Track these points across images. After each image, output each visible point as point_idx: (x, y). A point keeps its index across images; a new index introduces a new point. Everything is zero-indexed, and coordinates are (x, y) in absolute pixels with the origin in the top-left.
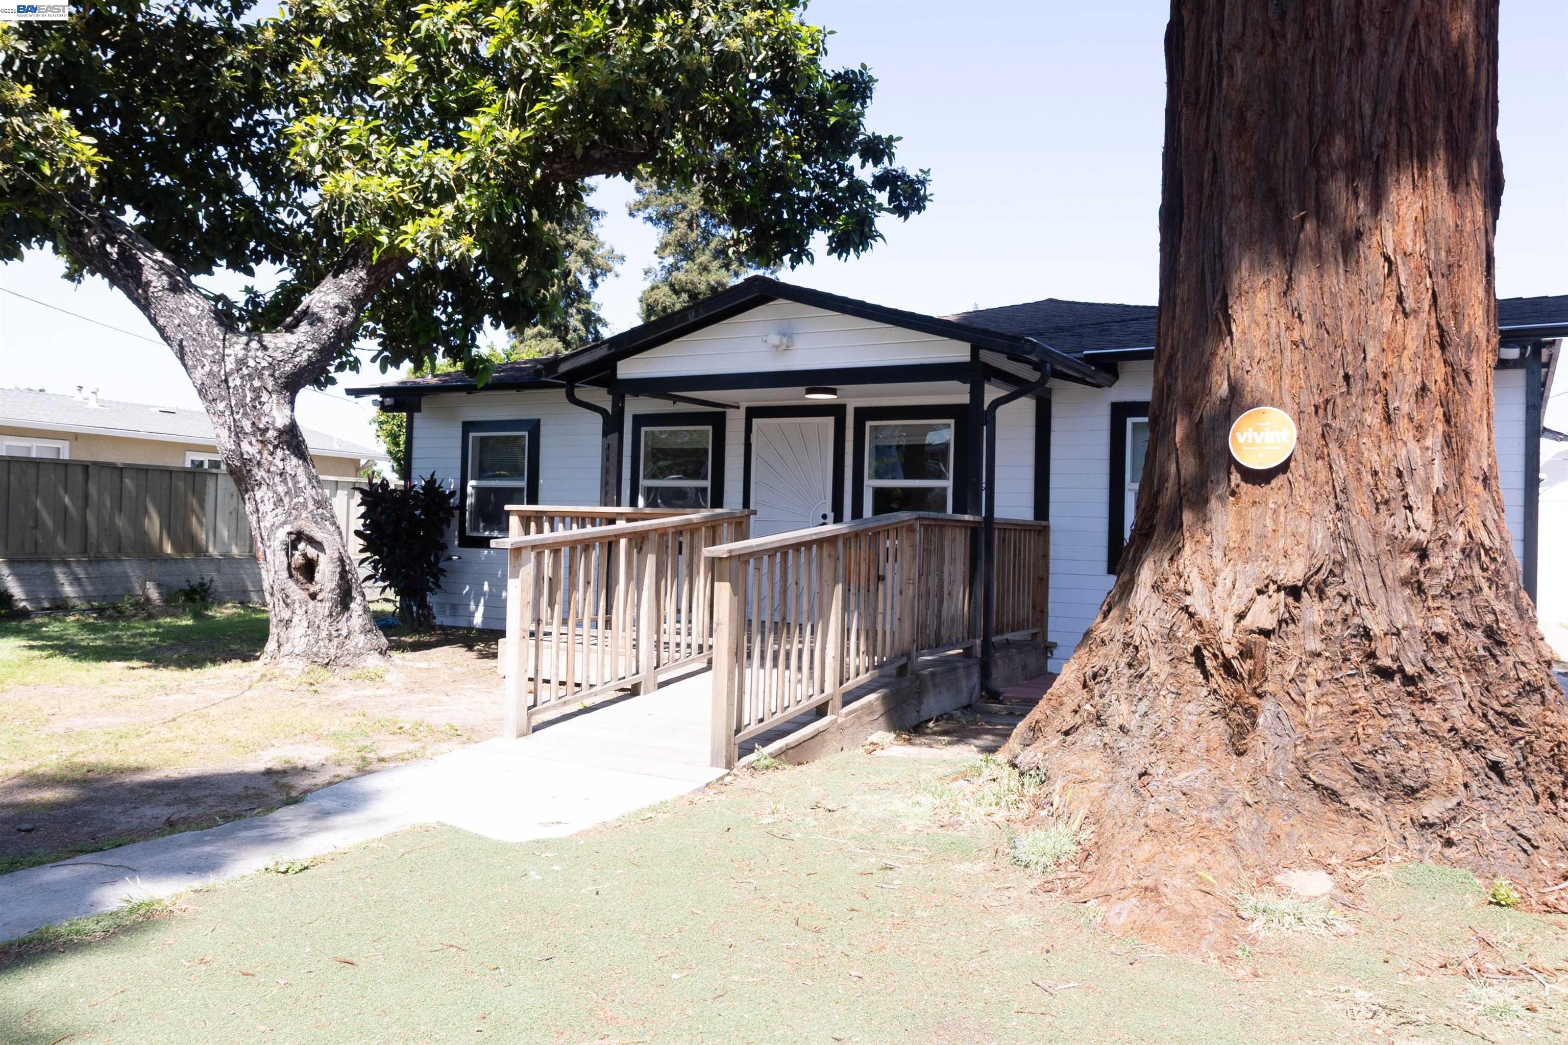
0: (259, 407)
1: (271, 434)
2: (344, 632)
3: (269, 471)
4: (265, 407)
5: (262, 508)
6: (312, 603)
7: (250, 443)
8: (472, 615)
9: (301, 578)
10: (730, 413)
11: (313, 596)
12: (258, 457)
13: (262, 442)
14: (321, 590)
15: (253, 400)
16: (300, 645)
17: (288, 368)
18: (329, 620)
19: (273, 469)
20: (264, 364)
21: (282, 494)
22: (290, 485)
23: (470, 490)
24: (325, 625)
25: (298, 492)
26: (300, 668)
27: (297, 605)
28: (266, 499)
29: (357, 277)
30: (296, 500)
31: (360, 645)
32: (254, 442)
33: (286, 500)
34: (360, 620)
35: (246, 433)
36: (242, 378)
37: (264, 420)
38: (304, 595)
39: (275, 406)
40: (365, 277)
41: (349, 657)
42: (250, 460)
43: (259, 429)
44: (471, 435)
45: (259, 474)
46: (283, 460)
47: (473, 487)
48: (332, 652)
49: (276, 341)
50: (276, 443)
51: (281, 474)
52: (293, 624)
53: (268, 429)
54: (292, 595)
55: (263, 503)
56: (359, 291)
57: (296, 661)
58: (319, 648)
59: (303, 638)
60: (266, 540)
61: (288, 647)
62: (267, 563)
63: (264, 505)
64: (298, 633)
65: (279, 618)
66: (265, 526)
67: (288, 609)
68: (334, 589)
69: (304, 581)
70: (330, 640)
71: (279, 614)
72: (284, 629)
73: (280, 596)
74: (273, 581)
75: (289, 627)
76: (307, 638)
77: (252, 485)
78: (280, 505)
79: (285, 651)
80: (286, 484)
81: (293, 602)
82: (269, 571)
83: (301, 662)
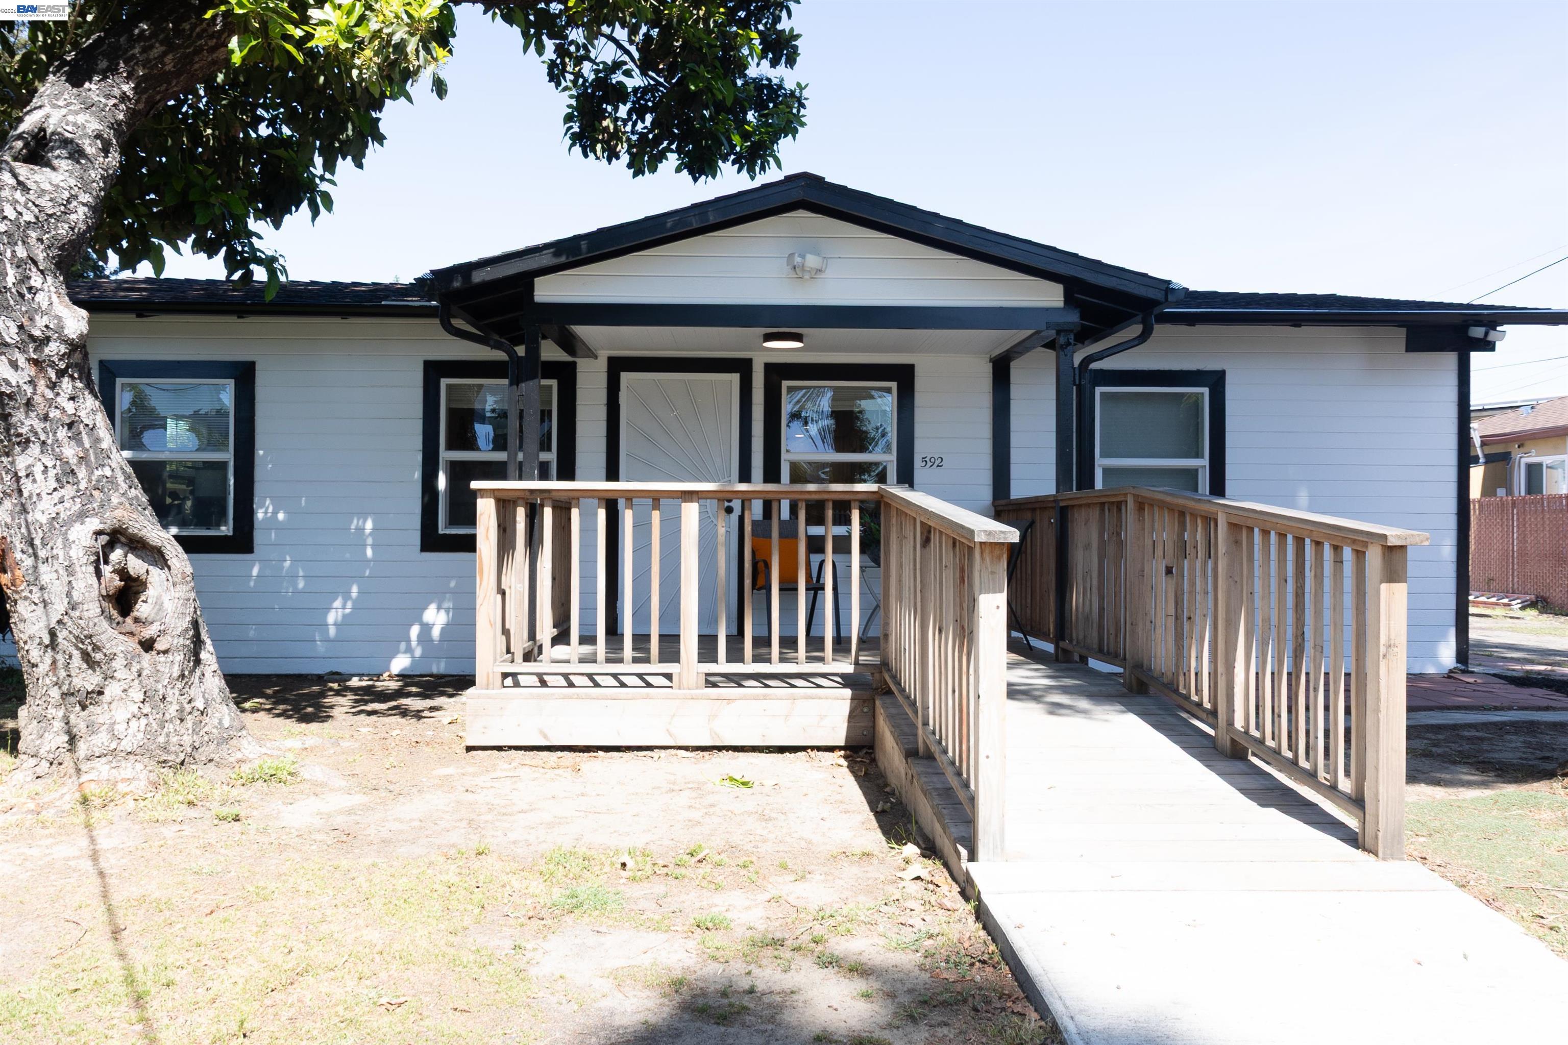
0: (28, 296)
1: (54, 348)
2: (200, 704)
3: (46, 418)
4: (39, 297)
5: (27, 487)
6: (147, 657)
7: (14, 364)
9: (114, 613)
10: (583, 365)
11: (148, 645)
12: (29, 390)
13: (36, 363)
14: (162, 632)
16: (133, 737)
17: (63, 230)
18: (179, 685)
19: (54, 414)
20: (28, 217)
21: (73, 461)
22: (87, 445)
24: (173, 695)
25: (103, 457)
26: (140, 777)
27: (118, 663)
28: (38, 469)
29: (116, 92)
30: (97, 473)
31: (226, 724)
32: (21, 360)
33: (82, 473)
34: (217, 679)
37: (41, 321)
38: (132, 645)
39: (54, 298)
40: (130, 93)
41: (212, 746)
42: (11, 396)
43: (32, 338)
45: (25, 422)
46: (72, 398)
48: (187, 740)
49: (37, 177)
50: (62, 365)
51: (70, 426)
52: (106, 697)
53: (48, 339)
54: (108, 646)
55: (31, 478)
56: (121, 116)
57: (129, 765)
58: (168, 735)
59: (134, 723)
60: (40, 546)
61: (101, 740)
62: (42, 588)
63: (34, 481)
64: (121, 713)
65: (65, 688)
66: (37, 521)
67: (94, 671)
68: (186, 630)
69: (120, 619)
70: (182, 720)
71: (67, 682)
72: (78, 708)
73: (78, 648)
74: (60, 622)
75: (91, 704)
76: (143, 721)
77: (6, 443)
78: (68, 482)
79: (95, 749)
80: (80, 443)
81: (112, 657)
82: (45, 603)
83: (139, 766)
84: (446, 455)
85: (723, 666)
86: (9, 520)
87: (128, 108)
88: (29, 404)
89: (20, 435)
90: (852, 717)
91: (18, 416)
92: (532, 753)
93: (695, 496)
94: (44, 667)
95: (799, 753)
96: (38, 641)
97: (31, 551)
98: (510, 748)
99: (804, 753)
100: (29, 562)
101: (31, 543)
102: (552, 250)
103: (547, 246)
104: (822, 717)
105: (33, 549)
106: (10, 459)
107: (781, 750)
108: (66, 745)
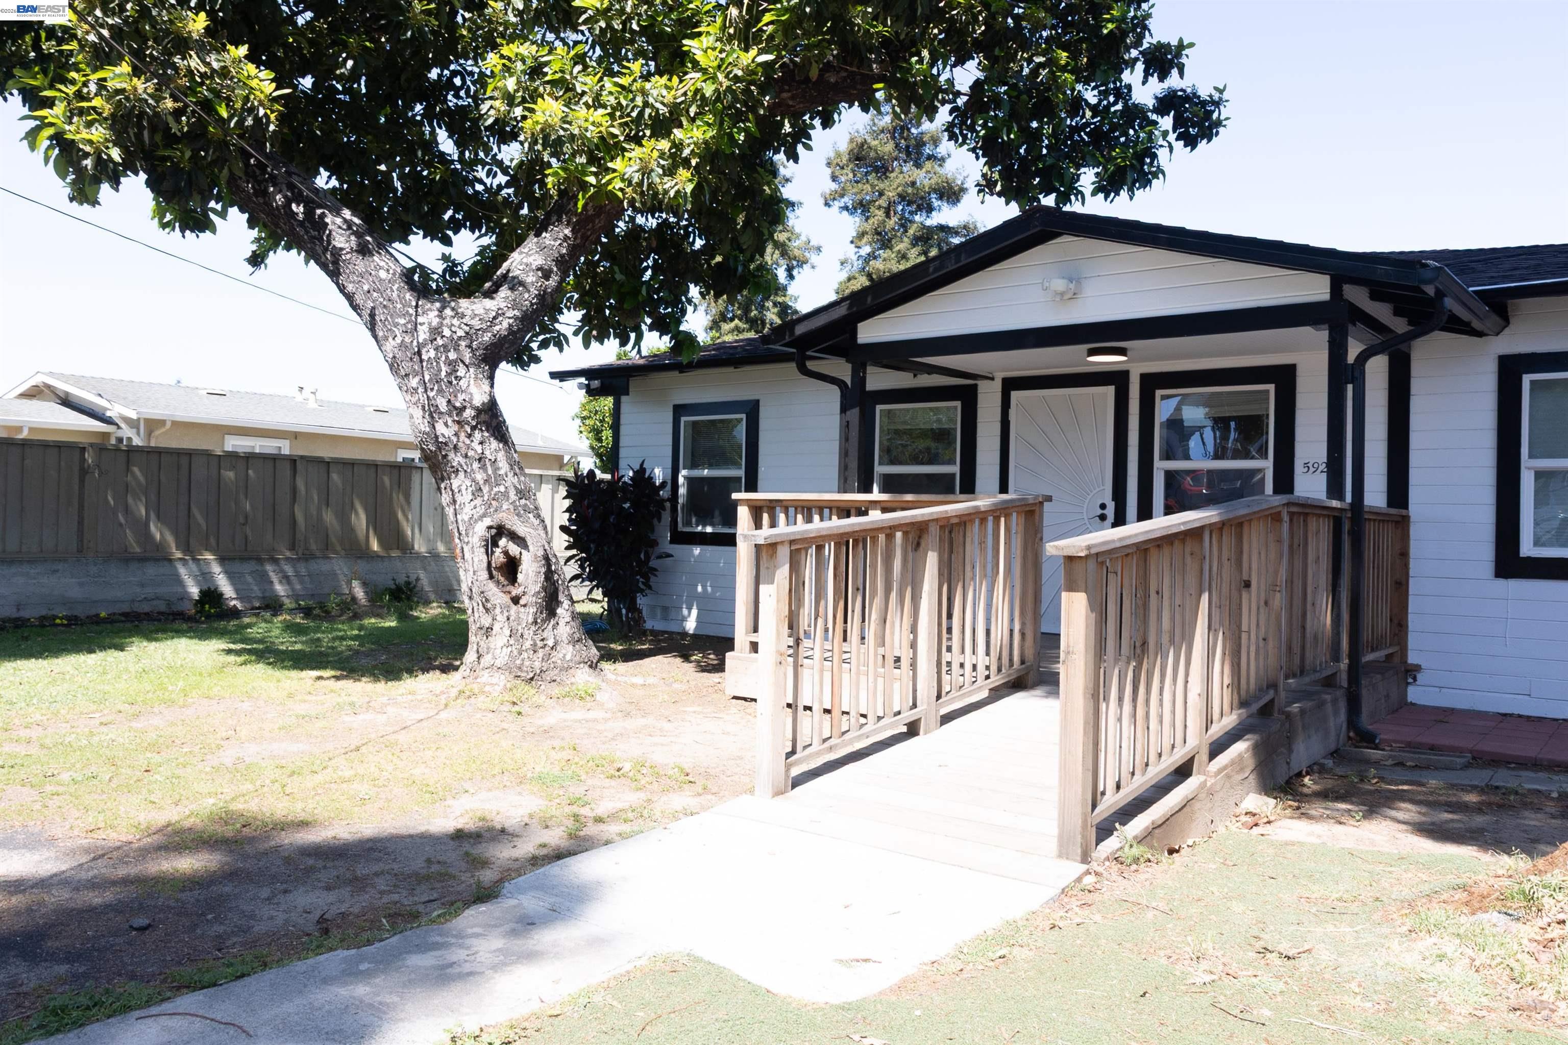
0: (455, 382)
1: (469, 413)
2: (550, 643)
3: (466, 456)
4: (461, 383)
6: (514, 608)
7: (446, 424)
8: (684, 619)
9: (502, 579)
10: (983, 385)
11: (516, 600)
12: (455, 439)
13: (458, 422)
14: (524, 593)
15: (448, 374)
16: (502, 657)
17: (487, 337)
18: (533, 628)
19: (471, 453)
20: (460, 333)
21: (481, 482)
22: (490, 472)
23: (681, 480)
24: (529, 634)
25: (499, 479)
26: (502, 684)
27: (498, 610)
28: (463, 488)
29: (561, 235)
30: (496, 490)
31: (568, 657)
32: (450, 423)
33: (486, 489)
34: (568, 628)
35: (441, 413)
36: (436, 349)
37: (461, 397)
38: (506, 599)
39: (472, 382)
40: (570, 235)
41: (556, 671)
42: (446, 444)
43: (454, 407)
44: (683, 419)
45: (456, 459)
46: (481, 443)
47: (685, 477)
48: (537, 665)
49: (474, 307)
51: (480, 460)
52: (494, 632)
53: (465, 407)
54: (492, 599)
55: (460, 493)
56: (564, 251)
57: (497, 675)
58: (523, 660)
59: (505, 649)
60: (463, 536)
62: (465, 561)
63: (462, 495)
64: (500, 643)
65: (478, 624)
66: (463, 520)
67: (488, 614)
68: (539, 592)
69: (506, 583)
70: (535, 652)
73: (480, 600)
74: (472, 582)
76: (510, 649)
77: (448, 472)
78: (479, 496)
79: (486, 663)
80: (485, 470)
81: (495, 606)
82: (467, 571)
83: (503, 677)
84: (879, 469)
88: (456, 448)
89: (453, 467)
91: (451, 455)
94: (470, 611)
96: (466, 593)
97: (460, 538)
100: (460, 545)
101: (461, 533)
106: (449, 482)
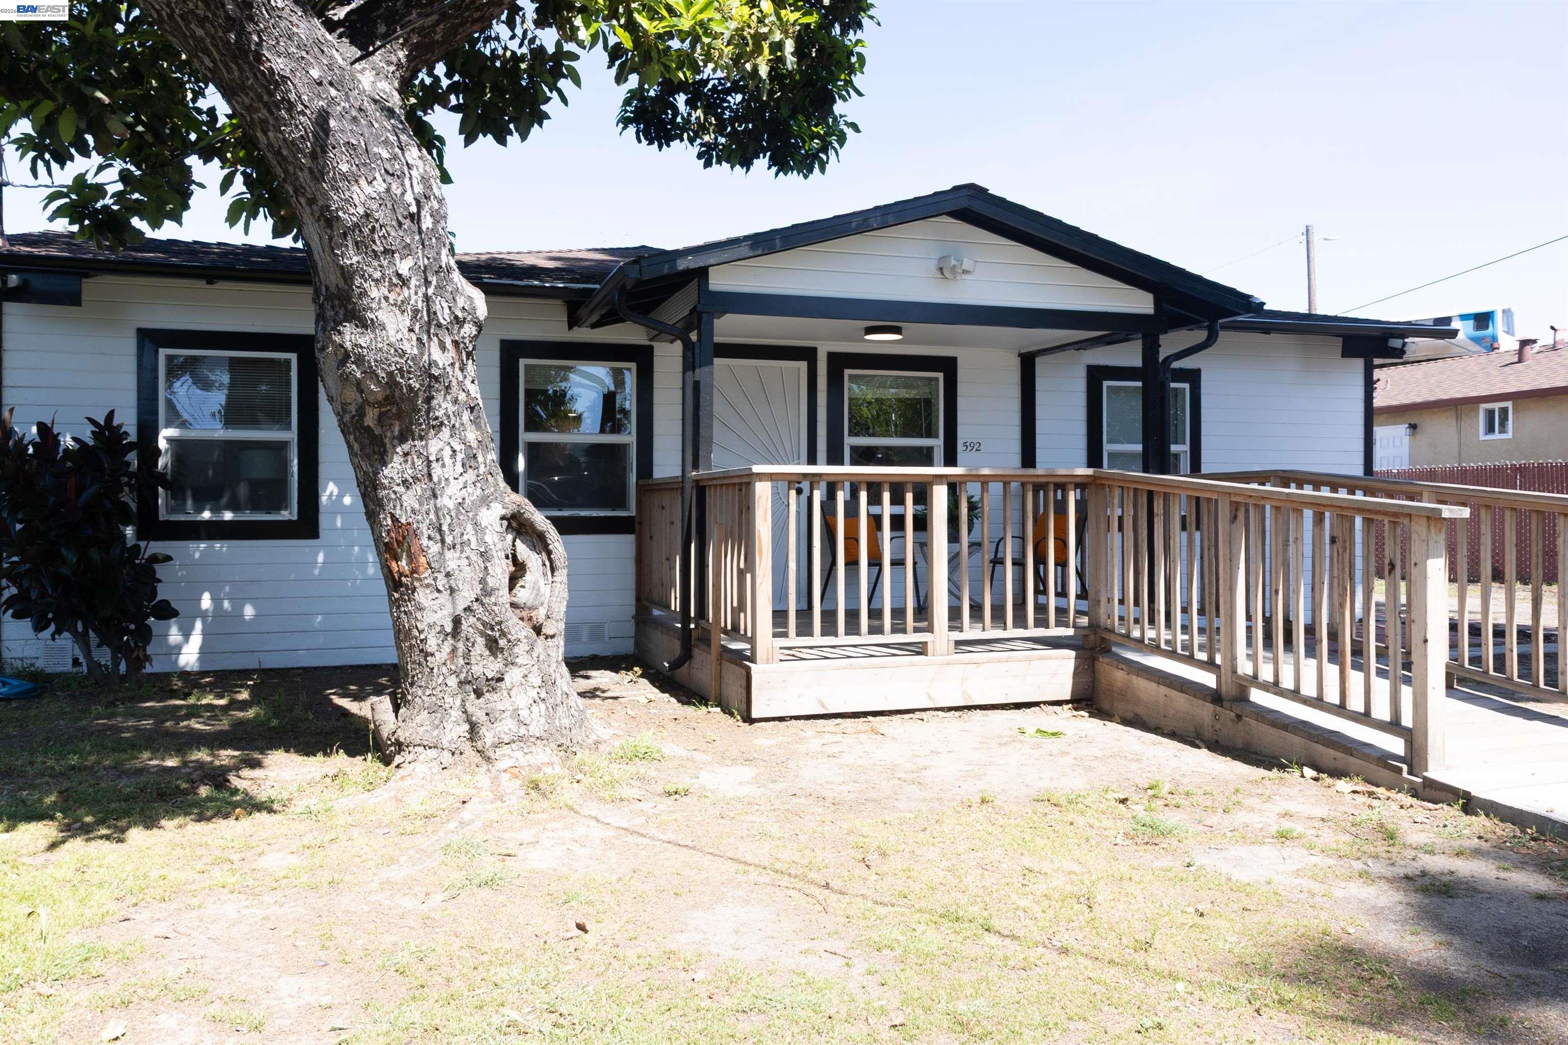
1: (467, 330)
3: (456, 401)
5: (437, 471)
6: (540, 642)
7: (443, 347)
10: (659, 348)
11: (538, 630)
12: (449, 373)
13: (456, 344)
14: (546, 617)
19: (462, 397)
23: (163, 443)
28: (447, 453)
32: (448, 342)
35: (439, 325)
37: (460, 302)
38: (529, 630)
42: (437, 379)
43: (456, 318)
44: (160, 352)
45: (442, 405)
47: (170, 440)
50: (470, 347)
53: (465, 320)
54: (513, 632)
55: (440, 462)
57: (539, 750)
60: (447, 532)
61: (506, 727)
62: (448, 575)
63: (443, 466)
64: (522, 699)
65: (463, 676)
66: (445, 506)
67: (496, 657)
71: (464, 670)
72: (473, 696)
73: (482, 634)
74: (468, 609)
75: (488, 691)
77: (424, 427)
78: (471, 467)
79: (503, 736)
81: (513, 644)
82: (452, 591)
84: (525, 437)
85: (971, 632)
86: (417, 506)
87: (401, 76)
88: (447, 387)
89: (437, 418)
90: (1076, 674)
91: (439, 399)
92: (810, 722)
93: (945, 480)
94: (442, 655)
95: (1033, 708)
96: (438, 629)
97: (438, 537)
98: (792, 718)
99: (1038, 708)
100: (435, 548)
101: (440, 531)
102: (750, 242)
103: (746, 238)
104: (1054, 675)
105: (441, 535)
106: (423, 443)
107: (1018, 706)
108: (466, 734)
